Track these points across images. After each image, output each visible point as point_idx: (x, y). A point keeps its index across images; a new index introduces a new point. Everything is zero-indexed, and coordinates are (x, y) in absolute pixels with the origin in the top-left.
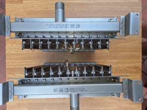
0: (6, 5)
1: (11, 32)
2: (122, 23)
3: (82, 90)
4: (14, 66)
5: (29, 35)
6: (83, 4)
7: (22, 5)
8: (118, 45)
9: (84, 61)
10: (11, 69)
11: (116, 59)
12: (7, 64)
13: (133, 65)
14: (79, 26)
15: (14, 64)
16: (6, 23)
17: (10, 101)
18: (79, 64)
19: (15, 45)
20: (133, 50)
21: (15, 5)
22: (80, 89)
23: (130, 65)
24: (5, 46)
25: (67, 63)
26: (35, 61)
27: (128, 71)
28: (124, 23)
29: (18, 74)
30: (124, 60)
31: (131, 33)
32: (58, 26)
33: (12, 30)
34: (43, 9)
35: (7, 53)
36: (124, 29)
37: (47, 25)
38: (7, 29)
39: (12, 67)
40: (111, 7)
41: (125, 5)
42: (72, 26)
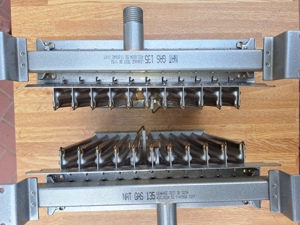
0: (12, 8)
1: (29, 71)
2: (268, 52)
3: (184, 194)
4: (32, 138)
5: (66, 77)
6: (175, 7)
7: (46, 9)
8: (250, 94)
9: (179, 127)
10: (26, 146)
11: (245, 122)
12: (17, 136)
13: (280, 135)
14: (175, 59)
15: (32, 135)
16: (19, 54)
17: (31, 218)
18: (169, 133)
19: (34, 95)
20: (281, 103)
21: (32, 10)
22: (179, 192)
23: (274, 134)
24: (12, 96)
25: (144, 133)
26: (76, 128)
27: (270, 147)
28: (271, 53)
29: (40, 155)
30: (262, 126)
31: (287, 76)
32: (131, 60)
33: (31, 69)
34: (91, 17)
35: (16, 111)
36: (271, 65)
37: (106, 57)
38: (20, 66)
39: (29, 141)
40: (234, 12)
41: (264, 9)
42: (161, 59)
